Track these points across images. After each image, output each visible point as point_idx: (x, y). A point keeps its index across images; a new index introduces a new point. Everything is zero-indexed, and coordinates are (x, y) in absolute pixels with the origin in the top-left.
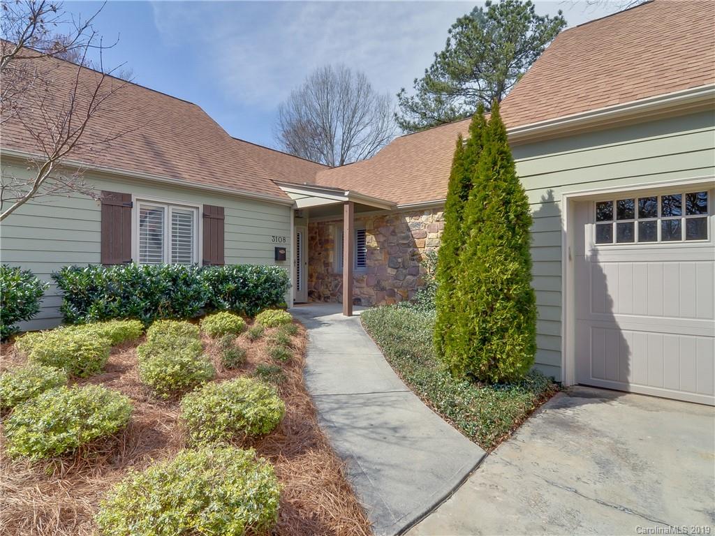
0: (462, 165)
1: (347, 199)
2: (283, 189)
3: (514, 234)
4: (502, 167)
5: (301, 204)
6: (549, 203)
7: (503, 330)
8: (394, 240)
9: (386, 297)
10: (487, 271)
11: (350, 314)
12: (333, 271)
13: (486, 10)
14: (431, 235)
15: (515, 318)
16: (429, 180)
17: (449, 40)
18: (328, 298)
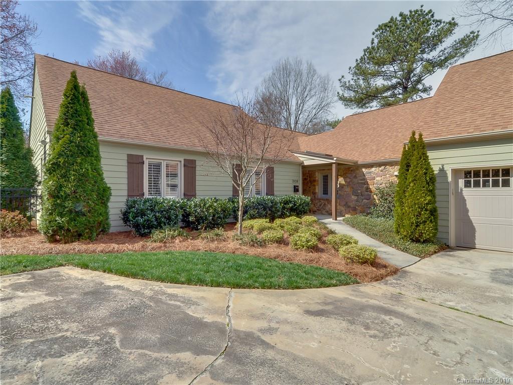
0: (406, 157)
1: (335, 161)
2: (296, 155)
3: (429, 186)
4: (424, 159)
5: (306, 163)
6: (442, 170)
7: (425, 222)
8: (355, 180)
9: (351, 211)
10: (418, 200)
11: (336, 220)
12: (318, 197)
13: (399, 18)
14: (377, 179)
15: (429, 217)
16: (374, 148)
17: (373, 40)
18: (316, 211)
